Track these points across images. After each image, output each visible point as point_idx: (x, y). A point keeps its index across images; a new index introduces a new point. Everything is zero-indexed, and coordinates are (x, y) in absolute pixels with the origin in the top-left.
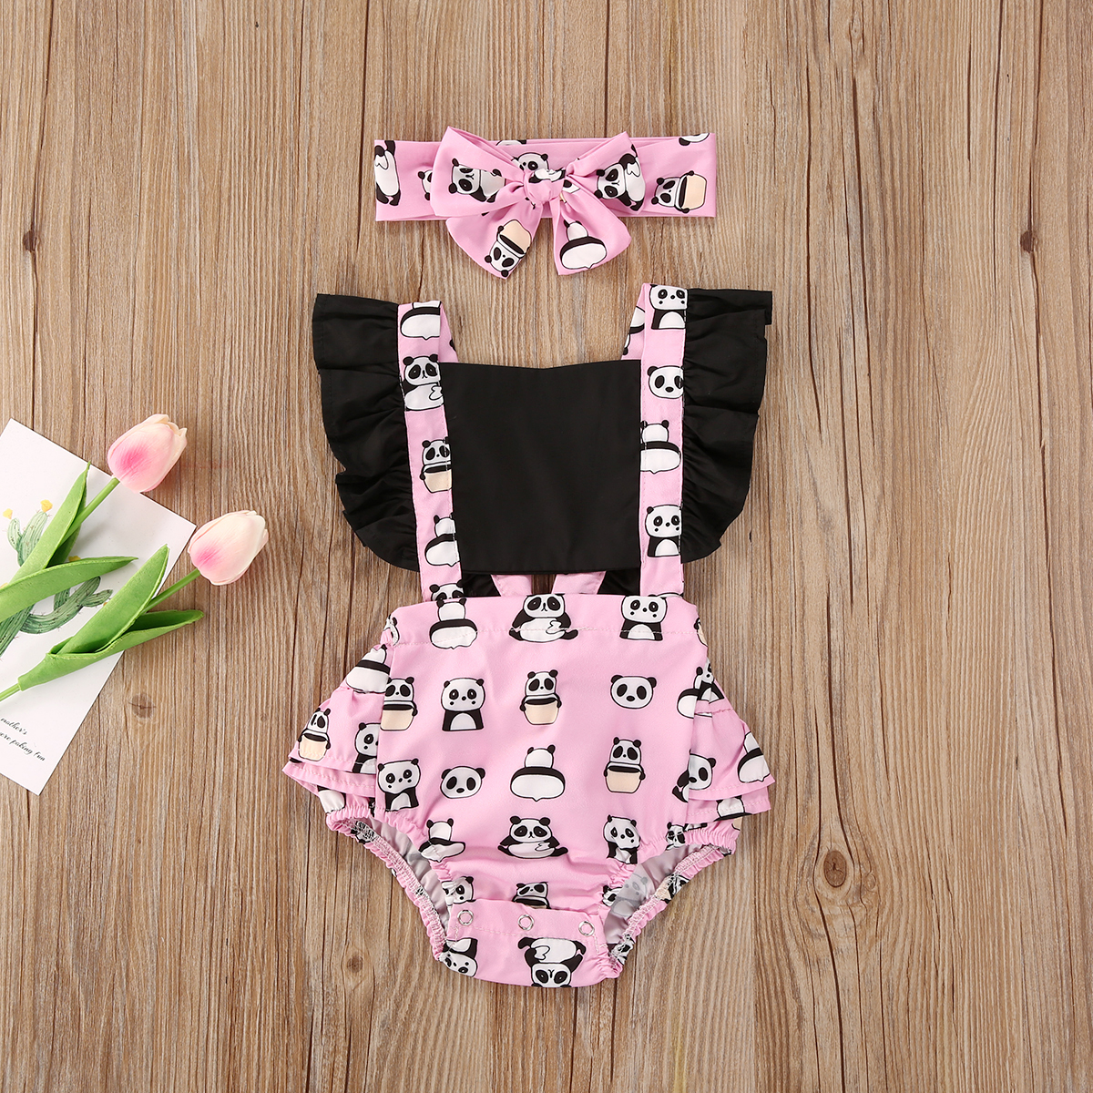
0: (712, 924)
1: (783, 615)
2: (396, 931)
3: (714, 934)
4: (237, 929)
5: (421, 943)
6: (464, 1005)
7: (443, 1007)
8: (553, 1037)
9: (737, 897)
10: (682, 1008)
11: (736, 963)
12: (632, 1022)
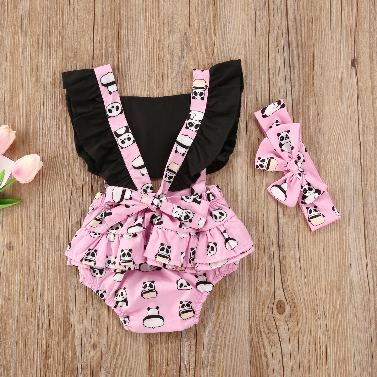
0: (233, 329)
1: (260, 209)
2: (110, 333)
3: (234, 333)
4: (48, 333)
5: (120, 338)
6: (137, 362)
7: (129, 363)
8: (172, 374)
9: (243, 318)
10: (222, 362)
11: (243, 344)
12: (202, 367)
